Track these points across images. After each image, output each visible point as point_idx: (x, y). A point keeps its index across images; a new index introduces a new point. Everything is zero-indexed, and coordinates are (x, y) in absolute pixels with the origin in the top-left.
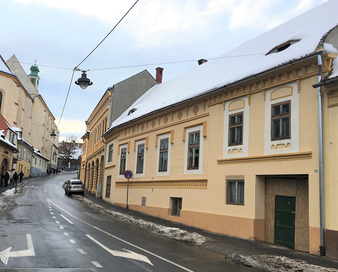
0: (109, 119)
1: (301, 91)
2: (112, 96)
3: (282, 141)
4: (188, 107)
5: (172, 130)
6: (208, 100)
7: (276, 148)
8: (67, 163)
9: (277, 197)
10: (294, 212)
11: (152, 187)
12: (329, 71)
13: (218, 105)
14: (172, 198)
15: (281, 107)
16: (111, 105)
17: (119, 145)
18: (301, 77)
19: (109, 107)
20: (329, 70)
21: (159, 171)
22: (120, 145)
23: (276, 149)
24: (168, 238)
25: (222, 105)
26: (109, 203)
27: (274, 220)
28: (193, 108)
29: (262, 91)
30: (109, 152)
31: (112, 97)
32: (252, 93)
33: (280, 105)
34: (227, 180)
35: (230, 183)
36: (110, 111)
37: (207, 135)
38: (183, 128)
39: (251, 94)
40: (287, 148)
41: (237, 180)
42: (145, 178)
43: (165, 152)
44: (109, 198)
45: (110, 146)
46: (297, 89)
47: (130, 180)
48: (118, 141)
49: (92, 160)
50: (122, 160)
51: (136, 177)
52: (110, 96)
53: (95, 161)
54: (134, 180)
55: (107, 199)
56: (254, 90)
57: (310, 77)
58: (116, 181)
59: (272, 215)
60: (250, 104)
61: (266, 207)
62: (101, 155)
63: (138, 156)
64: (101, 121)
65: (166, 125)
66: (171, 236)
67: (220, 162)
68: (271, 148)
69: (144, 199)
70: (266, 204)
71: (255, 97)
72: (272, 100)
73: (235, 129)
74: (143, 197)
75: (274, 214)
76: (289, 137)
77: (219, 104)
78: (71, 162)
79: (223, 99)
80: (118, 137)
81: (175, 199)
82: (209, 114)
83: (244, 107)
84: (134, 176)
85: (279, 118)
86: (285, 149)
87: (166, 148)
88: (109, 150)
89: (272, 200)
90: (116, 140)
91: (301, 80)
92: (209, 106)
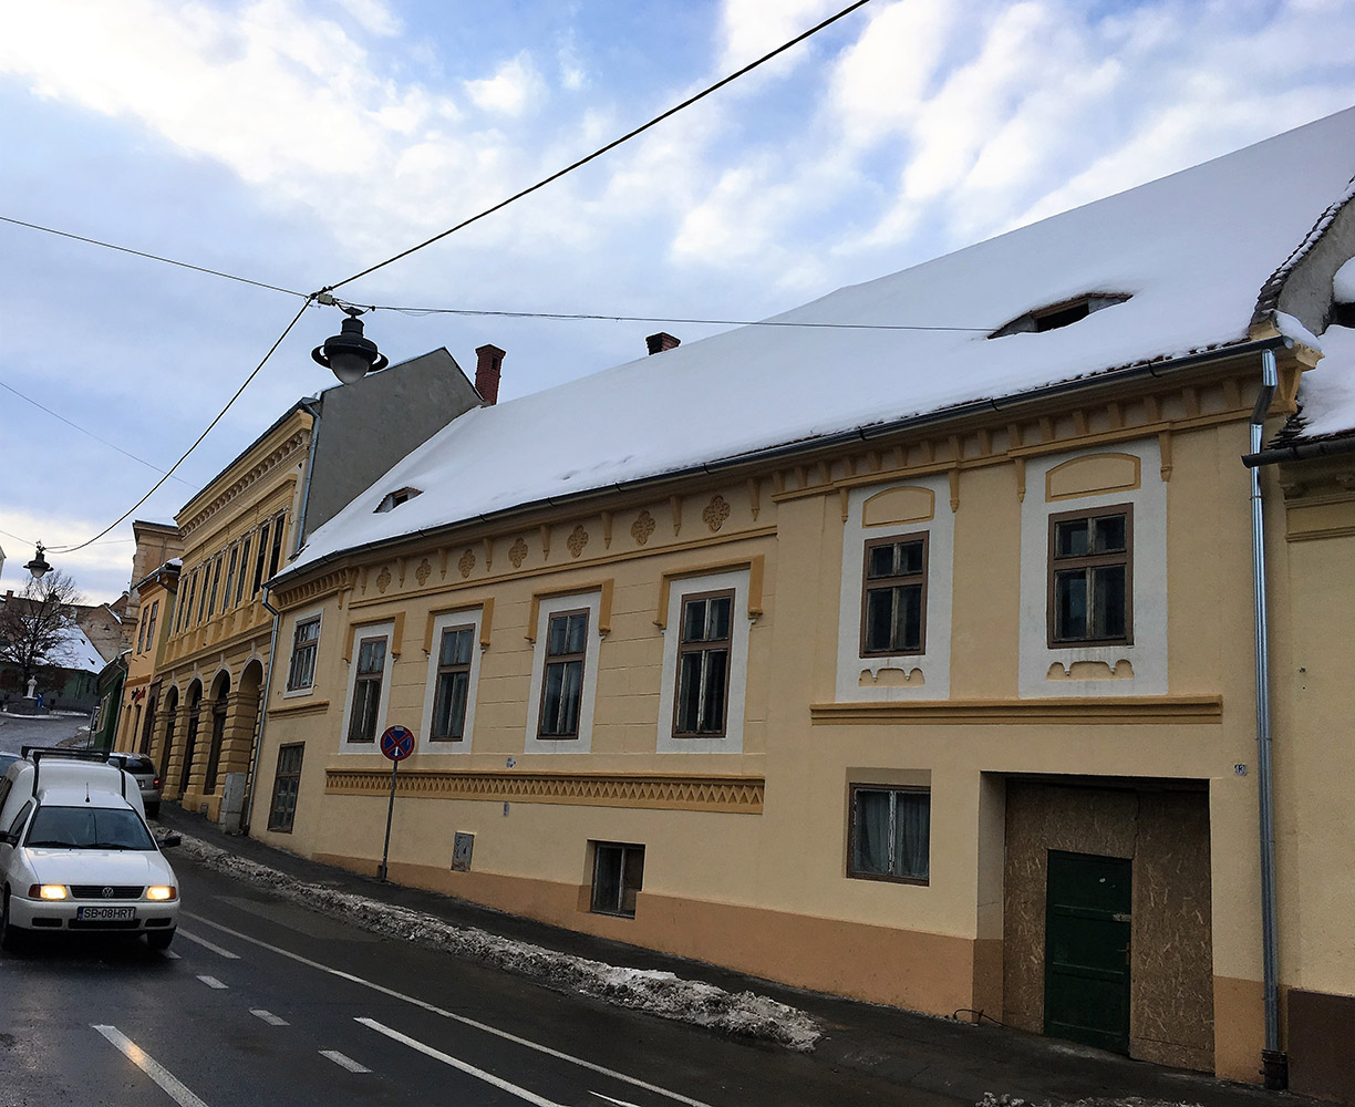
0: (294, 518)
1: (1173, 474)
2: (316, 433)
3: (1098, 653)
4: (682, 498)
5: (605, 583)
6: (776, 477)
7: (1068, 675)
8: (22, 679)
9: (1056, 858)
10: (1125, 917)
11: (506, 796)
12: (1289, 411)
13: (814, 499)
14: (595, 844)
15: (1091, 524)
16: (307, 464)
17: (352, 625)
18: (1177, 427)
19: (297, 471)
20: (1291, 408)
21: (541, 736)
22: (355, 626)
23: (1069, 680)
24: (659, 1017)
25: (833, 504)
26: (288, 852)
27: (1042, 945)
28: (706, 502)
29: (1012, 461)
30: (296, 650)
31: (315, 437)
32: (966, 465)
33: (1086, 519)
34: (852, 786)
35: (865, 798)
36: (303, 491)
37: (764, 607)
38: (659, 577)
39: (961, 471)
40: (1116, 679)
41: (894, 787)
42: (471, 759)
43: (568, 663)
44: (290, 832)
45: (299, 627)
46: (1159, 466)
47: (402, 766)
48: (346, 606)
49: (192, 676)
50: (361, 685)
51: (428, 753)
52: (307, 431)
53: (207, 678)
54: (420, 768)
55: (277, 839)
56: (977, 454)
57: (1214, 426)
58: (332, 767)
59: (1033, 927)
60: (956, 506)
61: (1007, 894)
62: (249, 657)
63: (442, 671)
64: (250, 524)
65: (577, 560)
66: (667, 1011)
67: (824, 714)
68: (1049, 674)
69: (463, 845)
70: (1011, 884)
71: (976, 484)
72: (1050, 497)
73: (892, 592)
74: (459, 837)
75: (1043, 923)
76: (1125, 638)
77: (821, 499)
78: (38, 675)
79: (840, 477)
80: (348, 594)
81: (609, 847)
82: (778, 530)
83: (930, 517)
84: (417, 751)
85: (1084, 565)
86: (1108, 680)
87: (573, 649)
88: (296, 643)
89: (1035, 868)
90: (335, 602)
91: (1173, 433)
92: (778, 502)
